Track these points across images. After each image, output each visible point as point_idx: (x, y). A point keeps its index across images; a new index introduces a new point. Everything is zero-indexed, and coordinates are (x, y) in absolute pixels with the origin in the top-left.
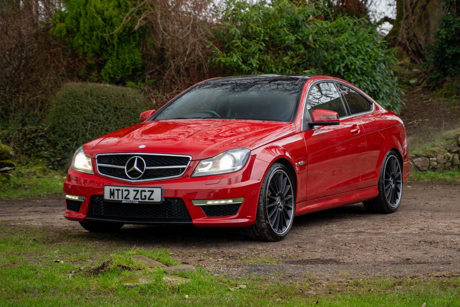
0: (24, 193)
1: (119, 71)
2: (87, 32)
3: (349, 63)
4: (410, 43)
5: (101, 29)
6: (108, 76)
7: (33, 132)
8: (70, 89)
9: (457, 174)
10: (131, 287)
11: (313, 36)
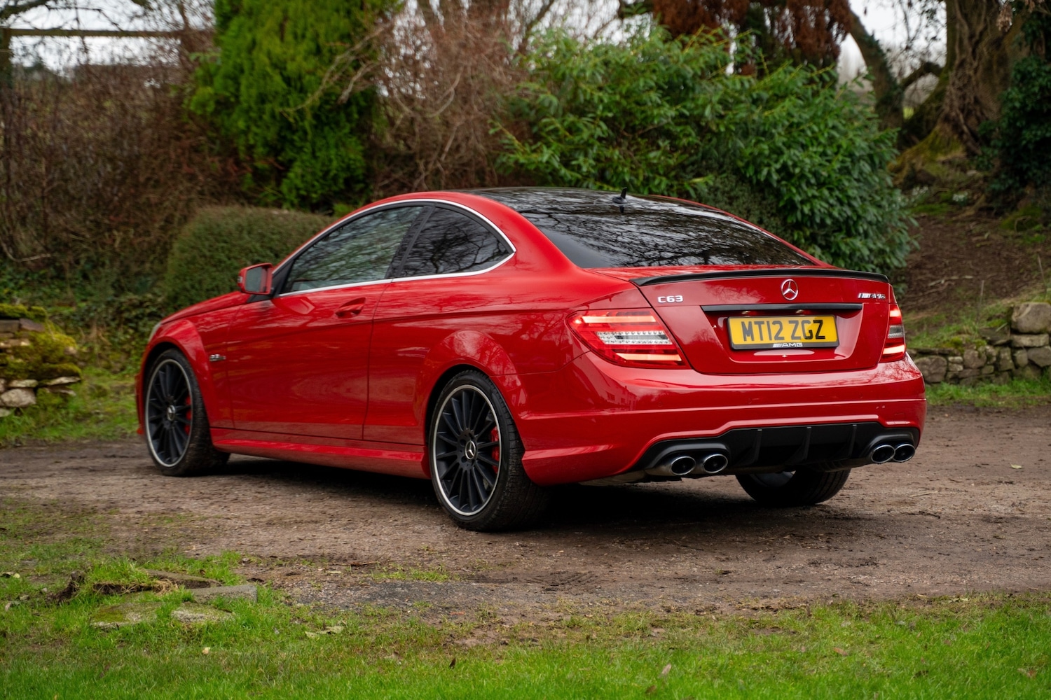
0: (95, 428)
1: (316, 183)
2: (253, 105)
3: (790, 163)
4: (966, 118)
5: (280, 99)
6: (294, 192)
7: (135, 307)
8: (207, 221)
9: (1005, 390)
10: (106, 630)
11: (712, 108)
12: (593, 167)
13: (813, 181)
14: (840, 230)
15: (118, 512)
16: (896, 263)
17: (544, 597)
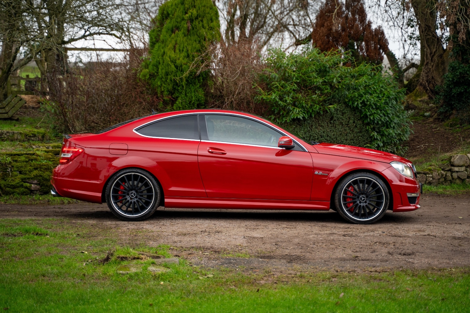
2: (163, 76)
3: (366, 100)
4: (429, 84)
5: (173, 74)
9: (448, 188)
10: (123, 274)
11: (337, 79)
12: (291, 101)
13: (374, 107)
14: (384, 126)
15: (120, 229)
16: (405, 139)
17: (288, 265)
